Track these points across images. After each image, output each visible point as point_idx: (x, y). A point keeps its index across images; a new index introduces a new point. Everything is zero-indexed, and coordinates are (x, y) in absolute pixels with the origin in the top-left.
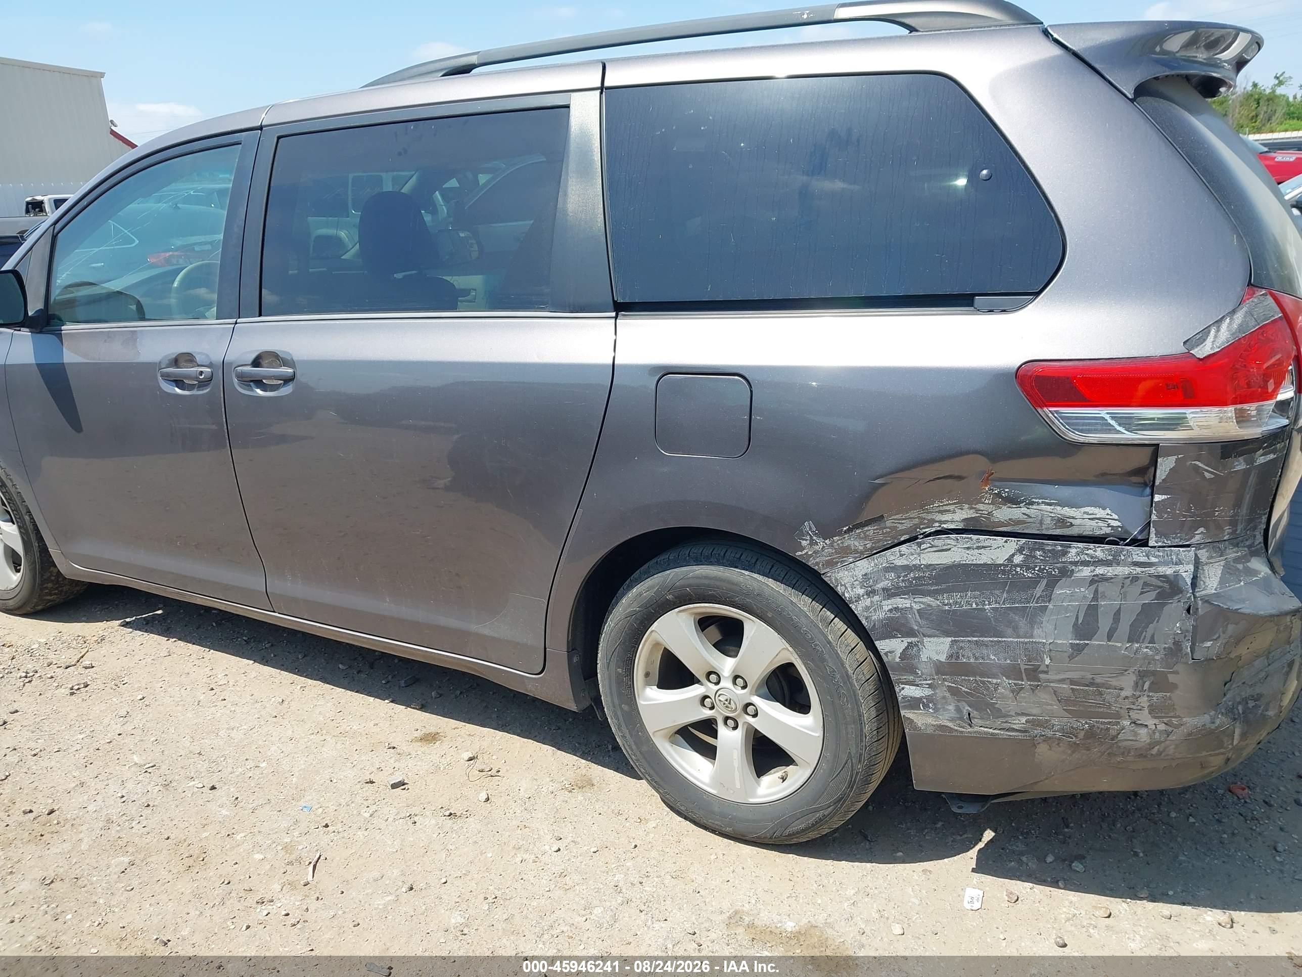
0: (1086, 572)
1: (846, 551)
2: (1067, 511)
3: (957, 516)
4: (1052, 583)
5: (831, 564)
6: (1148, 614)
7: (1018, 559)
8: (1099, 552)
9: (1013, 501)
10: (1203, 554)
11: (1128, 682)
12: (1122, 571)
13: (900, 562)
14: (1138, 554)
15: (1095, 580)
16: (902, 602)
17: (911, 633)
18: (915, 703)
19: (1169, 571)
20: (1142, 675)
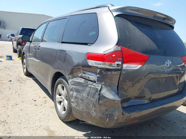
0: (89, 86)
1: (70, 78)
2: (89, 76)
3: (80, 75)
4: (86, 87)
5: (69, 79)
6: (95, 94)
7: (84, 82)
8: (91, 83)
9: (84, 73)
10: (103, 86)
11: (92, 104)
12: (93, 86)
13: (74, 80)
14: (95, 84)
15: (90, 87)
16: (73, 86)
17: (73, 91)
18: (72, 102)
19: (97, 87)
20: (93, 104)
